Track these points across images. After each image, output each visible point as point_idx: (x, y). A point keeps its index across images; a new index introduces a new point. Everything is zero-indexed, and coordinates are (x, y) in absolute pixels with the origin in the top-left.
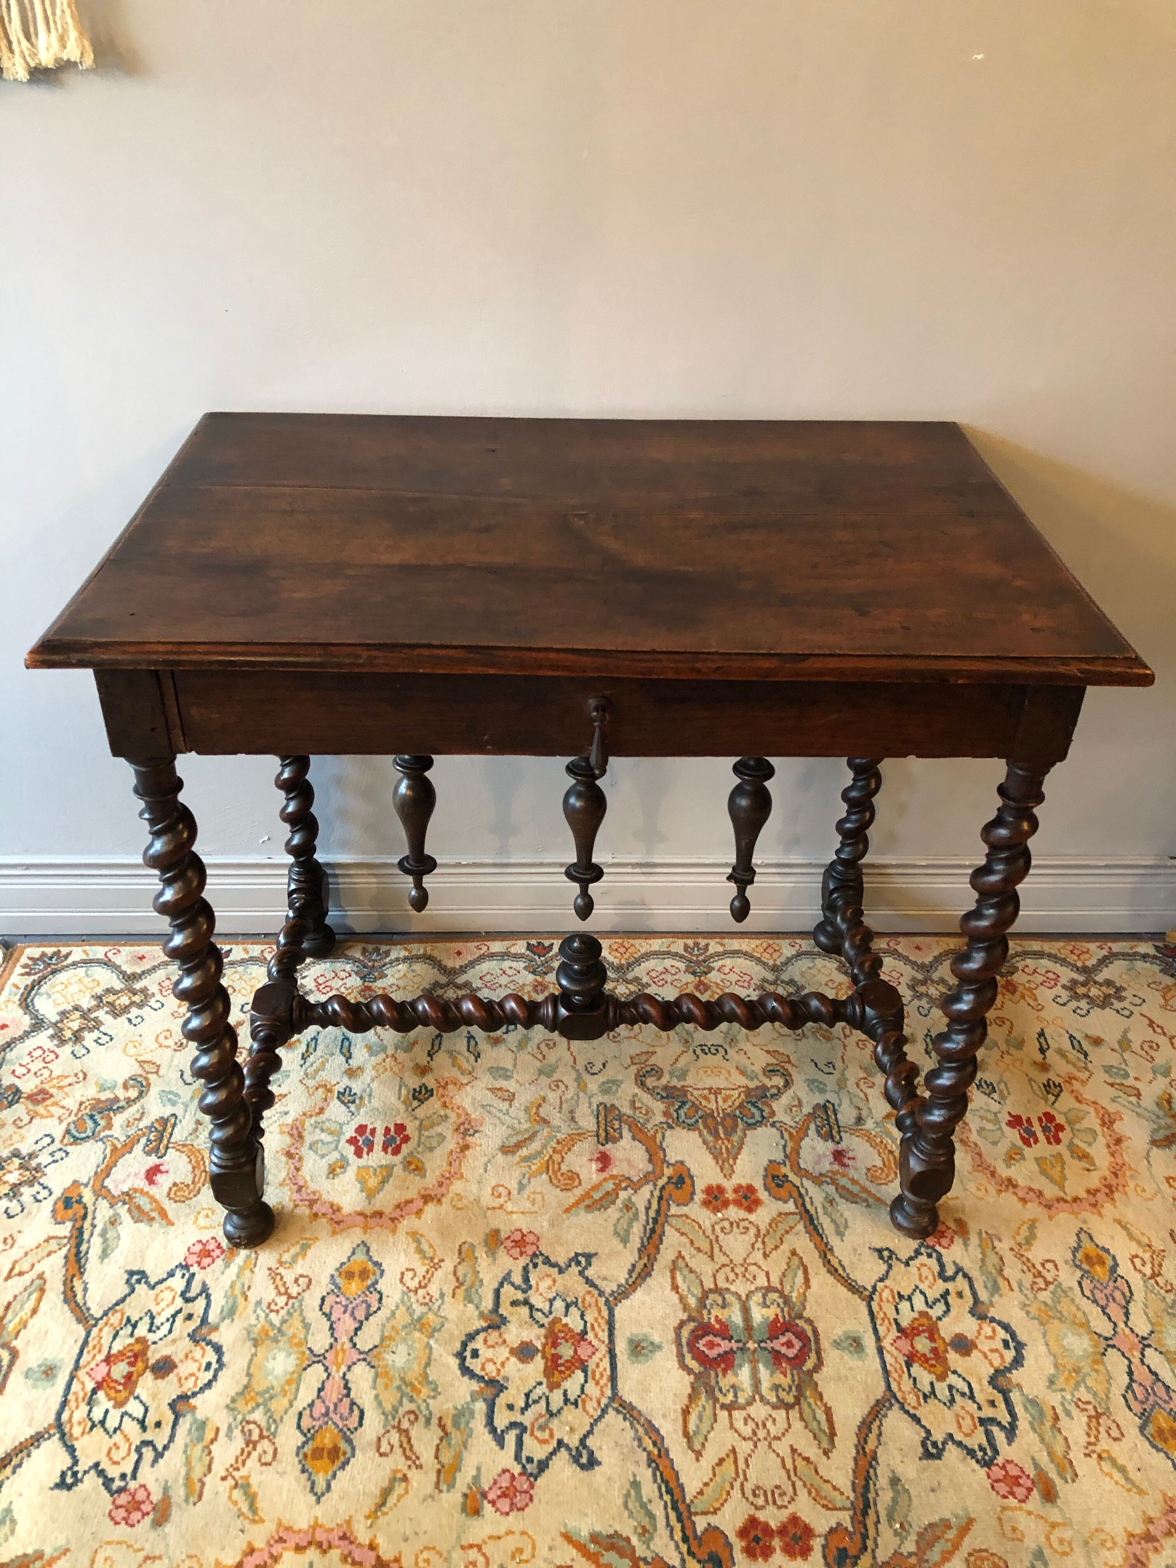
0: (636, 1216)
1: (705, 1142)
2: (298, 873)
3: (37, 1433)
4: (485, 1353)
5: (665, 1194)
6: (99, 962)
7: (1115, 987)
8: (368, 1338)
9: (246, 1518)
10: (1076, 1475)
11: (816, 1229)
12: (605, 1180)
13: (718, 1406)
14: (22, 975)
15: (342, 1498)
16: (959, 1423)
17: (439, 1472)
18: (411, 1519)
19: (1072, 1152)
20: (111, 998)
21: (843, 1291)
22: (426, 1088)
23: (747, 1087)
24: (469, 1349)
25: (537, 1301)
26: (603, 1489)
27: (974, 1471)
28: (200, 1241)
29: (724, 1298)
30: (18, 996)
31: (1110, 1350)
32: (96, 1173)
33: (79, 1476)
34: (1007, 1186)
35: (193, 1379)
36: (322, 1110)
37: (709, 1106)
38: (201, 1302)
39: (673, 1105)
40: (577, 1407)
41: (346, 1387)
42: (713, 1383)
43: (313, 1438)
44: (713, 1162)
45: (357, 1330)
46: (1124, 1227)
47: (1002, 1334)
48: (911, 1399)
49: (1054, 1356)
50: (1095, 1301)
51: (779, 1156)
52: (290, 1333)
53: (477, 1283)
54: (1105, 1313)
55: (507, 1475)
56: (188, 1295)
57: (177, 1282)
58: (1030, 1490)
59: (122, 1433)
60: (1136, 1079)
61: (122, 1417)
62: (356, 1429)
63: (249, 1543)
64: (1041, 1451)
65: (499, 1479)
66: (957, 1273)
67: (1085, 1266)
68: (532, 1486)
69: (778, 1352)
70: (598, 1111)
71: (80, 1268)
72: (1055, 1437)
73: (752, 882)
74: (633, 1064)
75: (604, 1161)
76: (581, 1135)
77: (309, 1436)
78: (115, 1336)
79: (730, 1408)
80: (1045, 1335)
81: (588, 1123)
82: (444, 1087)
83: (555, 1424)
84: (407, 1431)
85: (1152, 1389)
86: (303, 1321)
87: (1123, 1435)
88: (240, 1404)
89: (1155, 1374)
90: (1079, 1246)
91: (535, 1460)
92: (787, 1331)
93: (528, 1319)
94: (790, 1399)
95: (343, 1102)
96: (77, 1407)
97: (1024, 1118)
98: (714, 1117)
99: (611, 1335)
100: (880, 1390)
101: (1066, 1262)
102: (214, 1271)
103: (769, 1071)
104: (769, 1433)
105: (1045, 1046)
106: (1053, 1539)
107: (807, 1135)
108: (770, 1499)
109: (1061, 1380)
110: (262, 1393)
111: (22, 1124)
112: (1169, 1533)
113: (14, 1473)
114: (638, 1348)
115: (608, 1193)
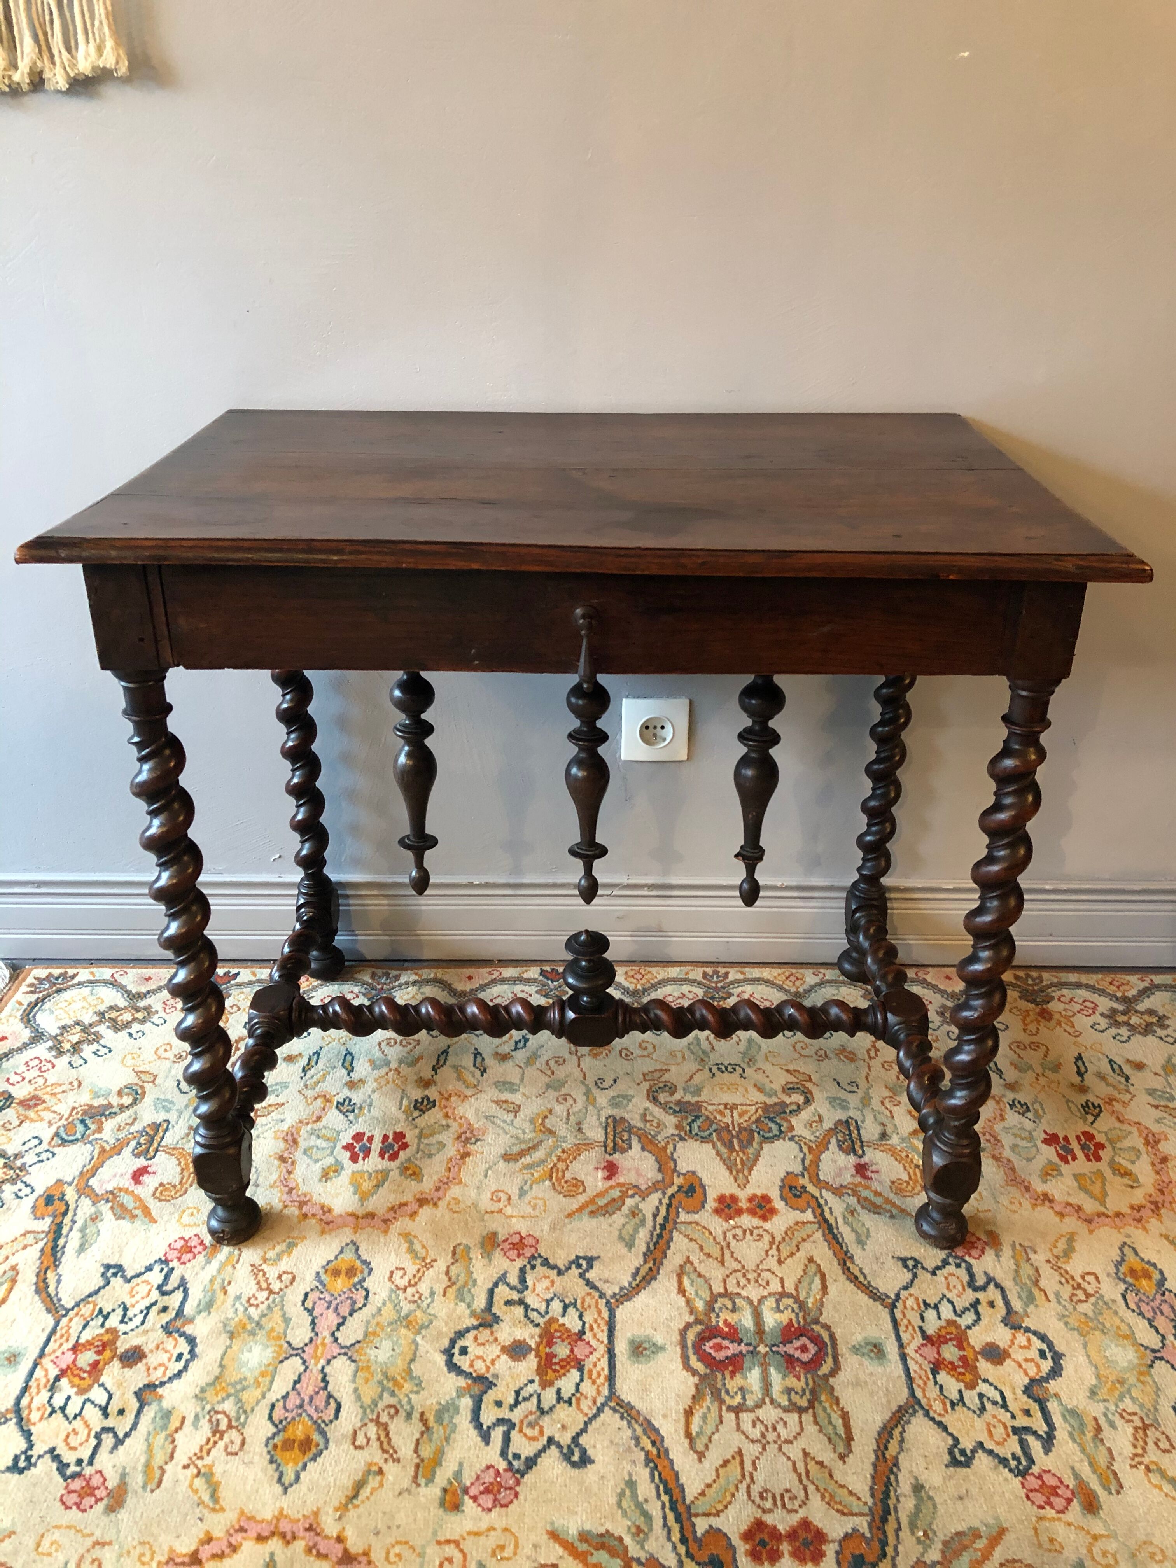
0: (643, 1222)
1: (718, 1154)
2: (308, 886)
4: (473, 1350)
5: (675, 1202)
6: (105, 982)
7: (1157, 1015)
9: (207, 1506)
10: (1122, 1487)
11: (835, 1237)
12: (611, 1187)
13: (724, 1408)
14: (27, 993)
15: (311, 1490)
16: (990, 1431)
17: (417, 1466)
18: (384, 1513)
19: (1114, 1170)
20: (114, 1014)
21: (864, 1299)
22: (428, 1099)
23: (765, 1103)
24: (457, 1346)
25: (531, 1300)
26: (595, 1488)
27: (1006, 1480)
28: (183, 1238)
29: (734, 1303)
30: (21, 1012)
31: (1158, 1362)
32: (81, 1173)
33: (33, 1460)
34: (1043, 1201)
35: (163, 1369)
36: (319, 1118)
37: (725, 1120)
38: (179, 1296)
39: (686, 1118)
40: (570, 1404)
41: (324, 1380)
42: (719, 1385)
43: (285, 1429)
44: (727, 1173)
45: (339, 1325)
46: (1171, 1242)
47: (1037, 1344)
48: (937, 1406)
49: (1096, 1367)
50: (1141, 1314)
51: (797, 1168)
52: (268, 1327)
53: (471, 1283)
54: (1151, 1326)
55: (491, 1470)
56: (164, 1288)
57: (155, 1277)
58: (1069, 1501)
59: (83, 1419)
61: (84, 1403)
62: (331, 1422)
63: (207, 1533)
64: (1082, 1461)
65: (483, 1476)
66: (988, 1283)
67: (1129, 1279)
68: (518, 1483)
69: (792, 1356)
70: (607, 1123)
71: (55, 1261)
72: (1097, 1447)
73: (760, 862)
74: (645, 1080)
75: (611, 1170)
76: (588, 1145)
77: (280, 1427)
78: (85, 1326)
79: (737, 1410)
80: (1085, 1345)
81: (595, 1133)
82: (448, 1099)
83: (546, 1421)
84: (385, 1427)
86: (284, 1315)
87: (1173, 1447)
88: (210, 1394)
90: (1123, 1260)
91: (523, 1457)
92: (802, 1335)
93: (522, 1319)
94: (804, 1403)
95: (341, 1111)
96: (38, 1393)
97: (1061, 1136)
98: (729, 1131)
99: (611, 1336)
100: (902, 1396)
101: (1108, 1275)
103: (789, 1089)
104: (779, 1436)
105: (1083, 1069)
106: (1096, 1550)
107: (828, 1149)
108: (779, 1503)
109: (1103, 1393)
110: (233, 1385)
111: (11, 1127)
114: (640, 1349)
115: (613, 1200)
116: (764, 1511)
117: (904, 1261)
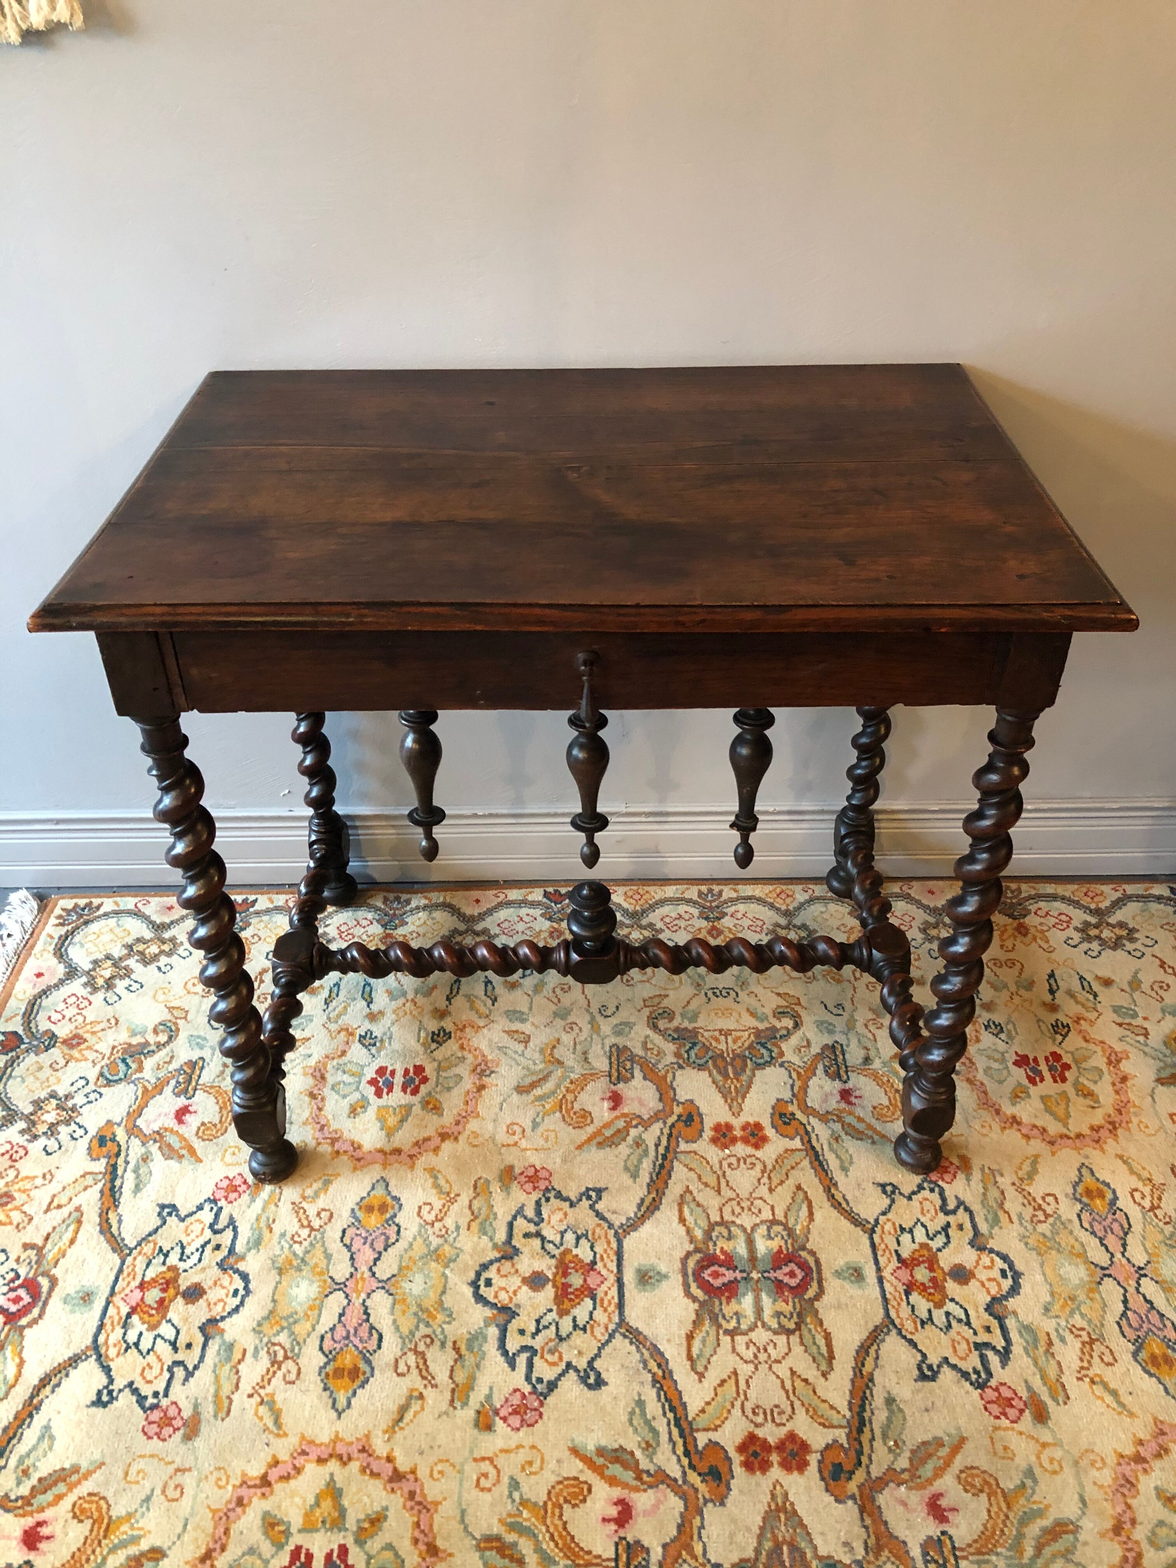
0: (646, 1152)
1: (714, 1082)
2: (318, 825)
3: (75, 1355)
4: (497, 1281)
5: (674, 1132)
6: (129, 913)
7: (1127, 928)
8: (387, 1267)
9: (271, 1432)
10: (1068, 1398)
11: (821, 1164)
12: (617, 1118)
13: (721, 1332)
14: (57, 925)
15: (361, 1415)
16: (954, 1347)
17: (453, 1391)
18: (427, 1434)
19: (1077, 1091)
20: (141, 947)
21: (845, 1224)
22: (444, 1031)
23: (757, 1028)
24: (482, 1279)
25: (549, 1233)
26: (609, 1408)
27: (967, 1392)
28: (227, 1177)
29: (730, 1231)
30: (53, 946)
31: (1106, 1279)
32: (128, 1113)
33: (115, 1394)
34: (1012, 1124)
35: (222, 1304)
36: (344, 1053)
37: (720, 1047)
38: (229, 1234)
39: (684, 1045)
40: (585, 1331)
41: (366, 1313)
42: (717, 1310)
43: (334, 1359)
44: (722, 1101)
45: (376, 1260)
46: (1125, 1162)
47: (1000, 1264)
49: (1051, 1285)
50: (1093, 1233)
51: (787, 1095)
52: (312, 1263)
53: (492, 1217)
54: (1102, 1244)
55: (518, 1393)
56: (216, 1227)
57: (207, 1216)
58: (1022, 1411)
59: (155, 1353)
60: (1145, 1019)
61: (155, 1339)
62: (375, 1351)
63: (274, 1456)
64: (1034, 1374)
65: (510, 1398)
66: (958, 1207)
67: (1085, 1200)
68: (542, 1404)
69: (781, 1281)
70: (611, 1051)
71: (115, 1200)
72: (1047, 1360)
73: (754, 829)
74: (646, 1006)
75: (616, 1100)
76: (594, 1076)
77: (330, 1356)
78: (148, 1265)
79: (732, 1333)
80: (1042, 1264)
81: (601, 1064)
82: (462, 1030)
83: (564, 1347)
84: (423, 1354)
85: (1147, 1317)
86: (325, 1252)
87: (1116, 1361)
88: (266, 1328)
89: (1150, 1303)
90: (1080, 1180)
91: (545, 1380)
92: (790, 1261)
93: (540, 1251)
94: (792, 1326)
95: (364, 1045)
96: (113, 1331)
97: (1031, 1057)
98: (724, 1059)
99: (619, 1265)
100: (878, 1317)
101: (1067, 1195)
102: (240, 1205)
103: (779, 1014)
104: (769, 1356)
105: (1055, 988)
106: (1044, 1458)
107: (815, 1075)
108: (769, 1417)
109: (1056, 1309)
110: (286, 1318)
111: (58, 1067)
112: (1158, 1456)
113: (53, 1391)
114: (646, 1278)
115: (619, 1131)
116: (757, 1425)
117: (883, 1186)
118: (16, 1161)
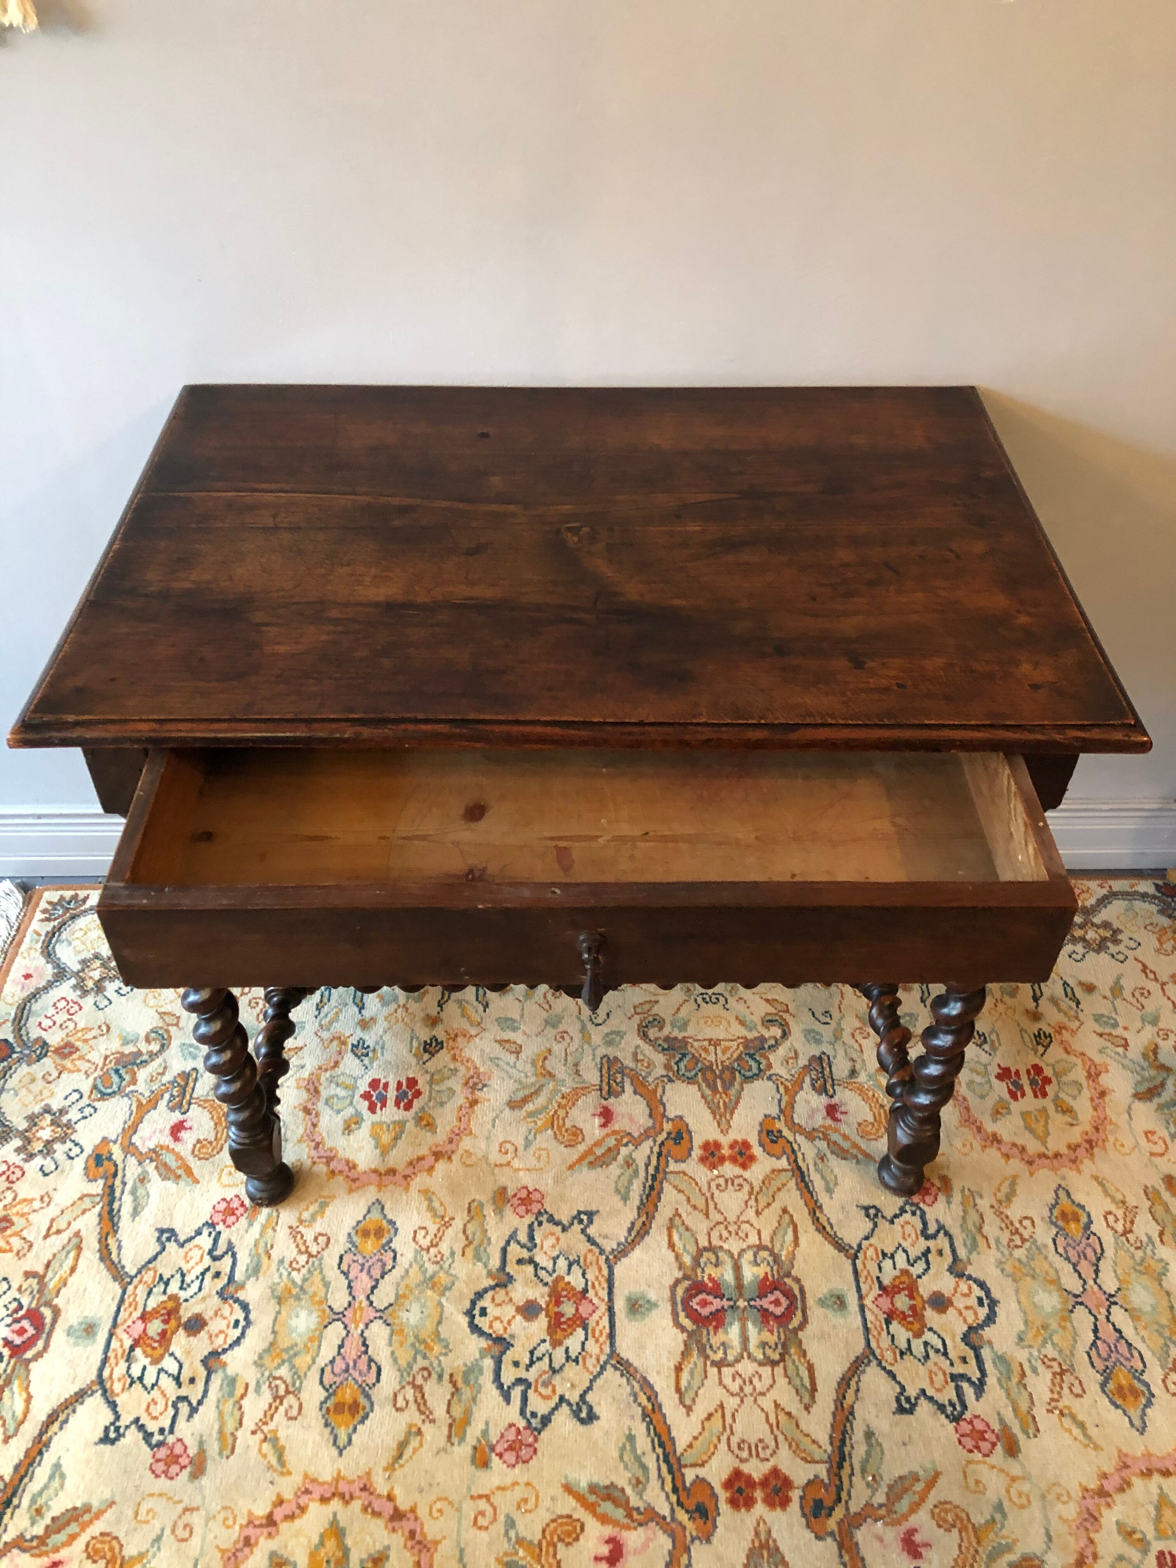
0: (636, 1172)
1: (703, 1096)
3: (81, 1390)
4: (492, 1311)
5: (664, 1150)
7: (1112, 929)
8: (384, 1296)
9: (275, 1470)
10: (1038, 1430)
11: (807, 1187)
12: (607, 1135)
13: (708, 1363)
14: (42, 920)
15: (361, 1452)
16: (931, 1379)
17: (451, 1426)
18: (426, 1472)
19: (1057, 1106)
21: (829, 1249)
22: (436, 1040)
23: (746, 1038)
24: (478, 1308)
25: (543, 1260)
26: (600, 1443)
27: (943, 1425)
28: (224, 1199)
29: (717, 1257)
30: (40, 944)
31: (1078, 1307)
32: (124, 1129)
33: (122, 1430)
34: (992, 1142)
35: (223, 1336)
36: (336, 1064)
37: (709, 1058)
38: (228, 1261)
39: (674, 1056)
40: (577, 1363)
41: (365, 1344)
42: (704, 1341)
43: (335, 1393)
44: (711, 1117)
45: (374, 1288)
46: (1101, 1184)
47: (978, 1292)
48: (888, 1355)
49: (1025, 1313)
50: (1068, 1259)
51: (774, 1111)
52: (311, 1291)
53: (486, 1241)
54: (1076, 1271)
55: (513, 1429)
56: (215, 1253)
57: (205, 1241)
58: (994, 1445)
59: (160, 1388)
60: (1125, 1028)
61: (159, 1373)
62: (374, 1385)
63: (278, 1495)
64: (1006, 1406)
65: (506, 1433)
66: (938, 1231)
67: (1060, 1223)
68: (536, 1440)
69: (766, 1310)
70: (602, 1063)
71: (113, 1225)
72: (1020, 1392)
74: (636, 1013)
75: (607, 1115)
76: (585, 1089)
77: (330, 1391)
78: (149, 1293)
79: (719, 1365)
80: (1017, 1291)
81: (592, 1076)
82: (454, 1039)
83: (557, 1380)
84: (419, 1389)
85: (1116, 1347)
86: (323, 1279)
87: (1084, 1392)
88: (267, 1361)
89: (1120, 1332)
90: (1057, 1203)
91: (539, 1415)
92: (776, 1289)
93: (534, 1278)
94: (776, 1357)
95: (356, 1055)
96: (117, 1364)
97: (1013, 1070)
98: (713, 1071)
99: (610, 1293)
100: (859, 1347)
101: (1043, 1219)
102: (238, 1230)
103: (768, 1022)
104: (755, 1389)
105: (1038, 994)
106: (1013, 1492)
107: (802, 1089)
108: (754, 1452)
109: (1029, 1336)
110: (286, 1350)
111: (51, 1079)
112: (1121, 1490)
113: (61, 1428)
114: (636, 1306)
115: (609, 1150)
116: (742, 1461)
118: (12, 1182)
